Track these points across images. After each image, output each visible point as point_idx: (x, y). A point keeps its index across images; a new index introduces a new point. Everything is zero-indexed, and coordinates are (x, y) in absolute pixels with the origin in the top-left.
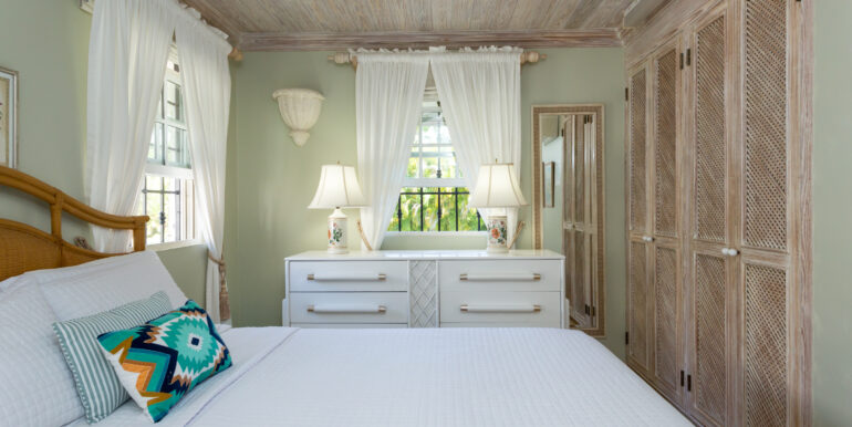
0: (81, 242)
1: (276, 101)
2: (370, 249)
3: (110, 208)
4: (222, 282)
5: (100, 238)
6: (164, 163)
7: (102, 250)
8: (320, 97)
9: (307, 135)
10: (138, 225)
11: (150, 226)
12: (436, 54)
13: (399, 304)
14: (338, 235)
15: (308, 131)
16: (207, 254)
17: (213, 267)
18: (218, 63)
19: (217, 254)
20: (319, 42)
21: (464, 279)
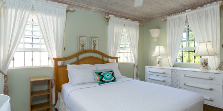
0: (107, 61)
1: (150, 32)
2: (170, 66)
3: (112, 56)
4: (137, 70)
5: (110, 60)
6: (125, 48)
7: (111, 62)
8: (159, 30)
9: (157, 39)
10: (117, 58)
11: (119, 59)
12: (188, 12)
13: (169, 80)
14: (159, 62)
15: (157, 38)
16: (134, 65)
17: (136, 67)
18: (135, 27)
19: (136, 65)
20: (159, 17)
21: (185, 76)
